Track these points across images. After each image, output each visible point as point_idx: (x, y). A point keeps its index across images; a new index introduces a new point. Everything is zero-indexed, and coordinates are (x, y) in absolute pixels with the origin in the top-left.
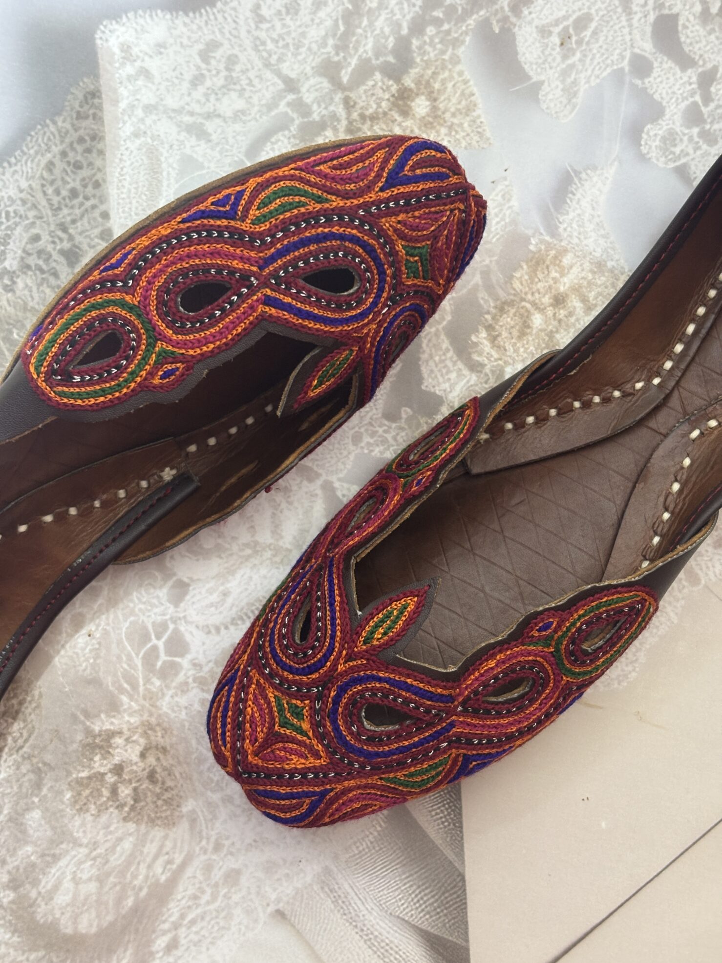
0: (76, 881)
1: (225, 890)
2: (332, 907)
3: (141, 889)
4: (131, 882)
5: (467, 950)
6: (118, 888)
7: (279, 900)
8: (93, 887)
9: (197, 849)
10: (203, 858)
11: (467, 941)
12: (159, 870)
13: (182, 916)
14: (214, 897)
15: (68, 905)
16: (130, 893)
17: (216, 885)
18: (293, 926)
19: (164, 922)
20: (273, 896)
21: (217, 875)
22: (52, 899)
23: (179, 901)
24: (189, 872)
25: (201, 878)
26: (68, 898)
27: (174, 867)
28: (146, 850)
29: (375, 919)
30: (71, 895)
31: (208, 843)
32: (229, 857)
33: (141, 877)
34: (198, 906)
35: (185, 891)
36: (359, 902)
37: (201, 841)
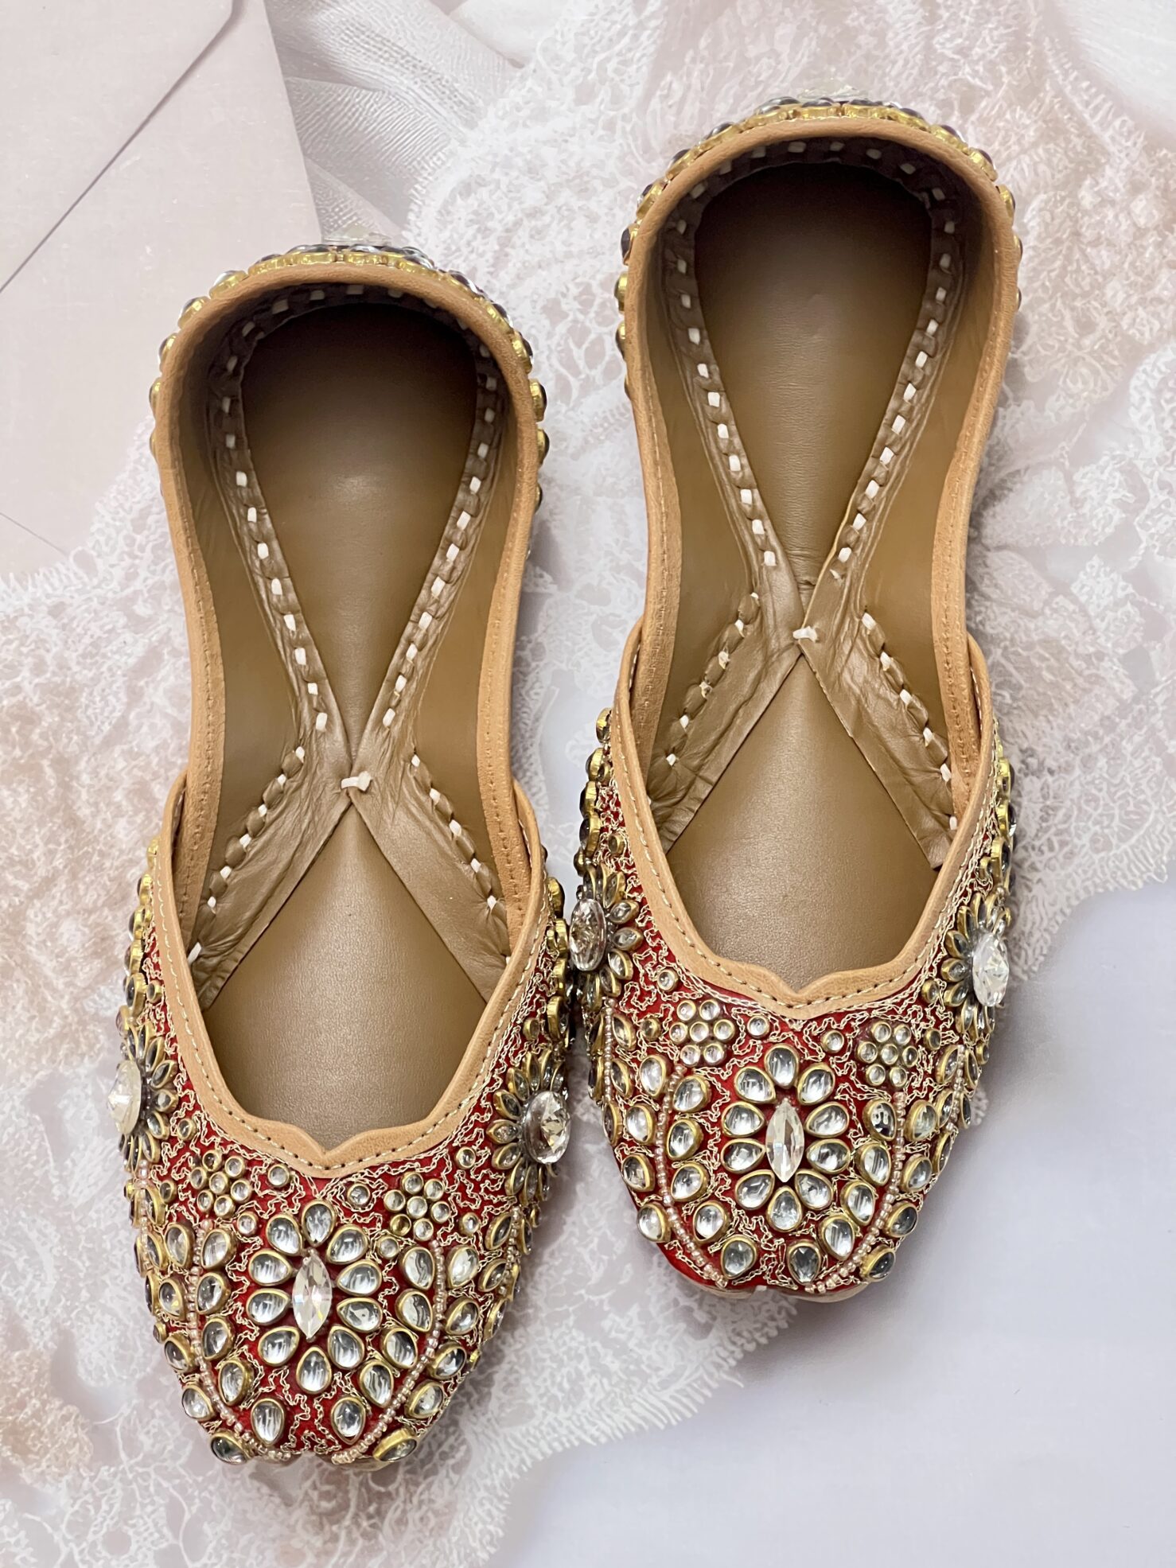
0: (775, 54)
1: (590, 77)
2: (456, 85)
3: (694, 60)
4: (707, 65)
5: (284, 73)
6: (722, 55)
7: (523, 78)
8: (752, 52)
9: (635, 118)
10: (626, 110)
11: (287, 83)
12: (675, 86)
13: (636, 37)
14: (602, 67)
15: (778, 25)
16: (706, 53)
17: (602, 82)
18: (498, 53)
19: (657, 28)
20: (529, 83)
21: (604, 94)
22: (798, 28)
23: (643, 55)
24: (639, 91)
25: (622, 86)
26: (780, 32)
27: (658, 93)
28: (698, 104)
29: (402, 83)
30: (777, 36)
31: (623, 128)
32: (593, 117)
33: (696, 74)
34: (619, 54)
35: (638, 69)
36: (425, 97)
37: (633, 129)
